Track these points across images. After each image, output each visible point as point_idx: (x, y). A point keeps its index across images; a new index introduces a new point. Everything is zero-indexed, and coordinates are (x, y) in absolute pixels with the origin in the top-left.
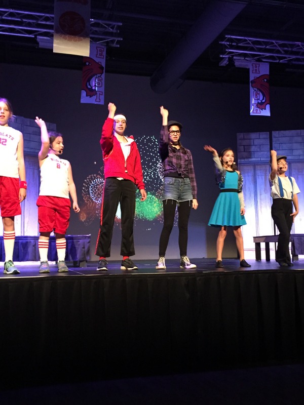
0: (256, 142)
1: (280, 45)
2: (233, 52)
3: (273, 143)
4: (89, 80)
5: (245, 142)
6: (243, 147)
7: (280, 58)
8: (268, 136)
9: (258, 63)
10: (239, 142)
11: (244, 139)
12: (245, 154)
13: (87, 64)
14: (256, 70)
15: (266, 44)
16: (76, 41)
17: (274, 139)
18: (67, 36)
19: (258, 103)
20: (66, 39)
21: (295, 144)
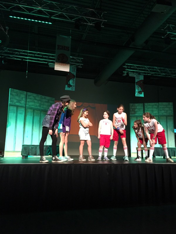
0: (138, 107)
1: (148, 68)
2: (128, 71)
3: (145, 108)
4: (69, 81)
5: (133, 107)
6: (132, 109)
7: (148, 73)
8: (143, 105)
9: (139, 75)
10: (130, 107)
11: (132, 106)
12: (133, 112)
13: (68, 74)
14: (138, 78)
15: (142, 67)
16: (64, 65)
17: (145, 106)
18: (60, 64)
19: (139, 91)
20: (60, 65)
21: (154, 109)
